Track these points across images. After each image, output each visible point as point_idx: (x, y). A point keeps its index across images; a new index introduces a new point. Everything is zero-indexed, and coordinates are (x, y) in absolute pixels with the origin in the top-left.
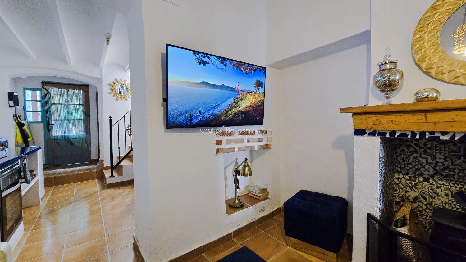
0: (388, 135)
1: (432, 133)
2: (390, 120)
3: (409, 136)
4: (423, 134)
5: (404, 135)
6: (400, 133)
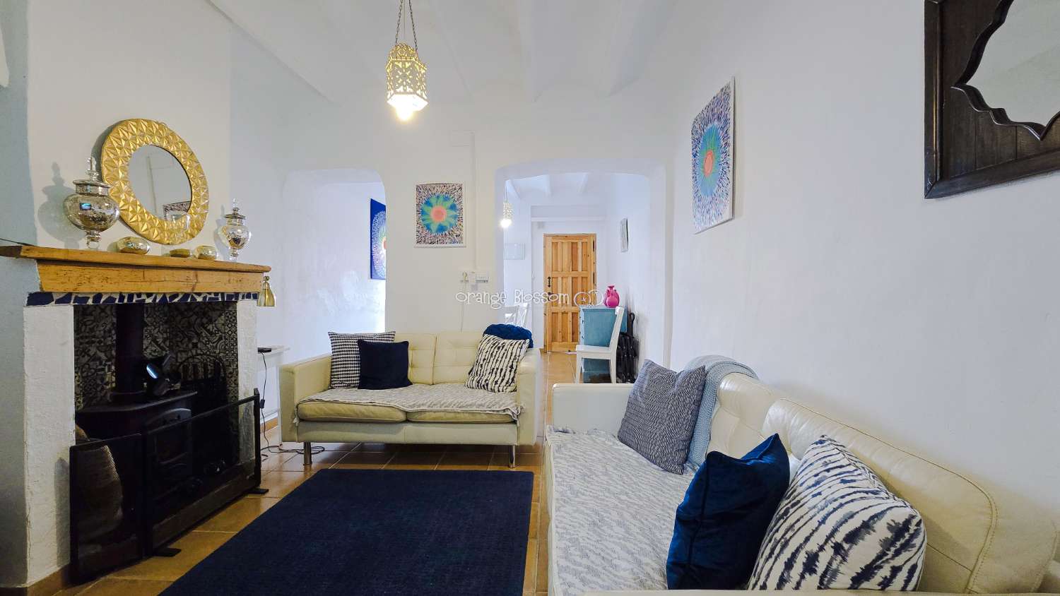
0: (90, 302)
1: (139, 295)
2: (105, 276)
3: (117, 302)
4: (131, 296)
5: (111, 299)
6: (107, 296)
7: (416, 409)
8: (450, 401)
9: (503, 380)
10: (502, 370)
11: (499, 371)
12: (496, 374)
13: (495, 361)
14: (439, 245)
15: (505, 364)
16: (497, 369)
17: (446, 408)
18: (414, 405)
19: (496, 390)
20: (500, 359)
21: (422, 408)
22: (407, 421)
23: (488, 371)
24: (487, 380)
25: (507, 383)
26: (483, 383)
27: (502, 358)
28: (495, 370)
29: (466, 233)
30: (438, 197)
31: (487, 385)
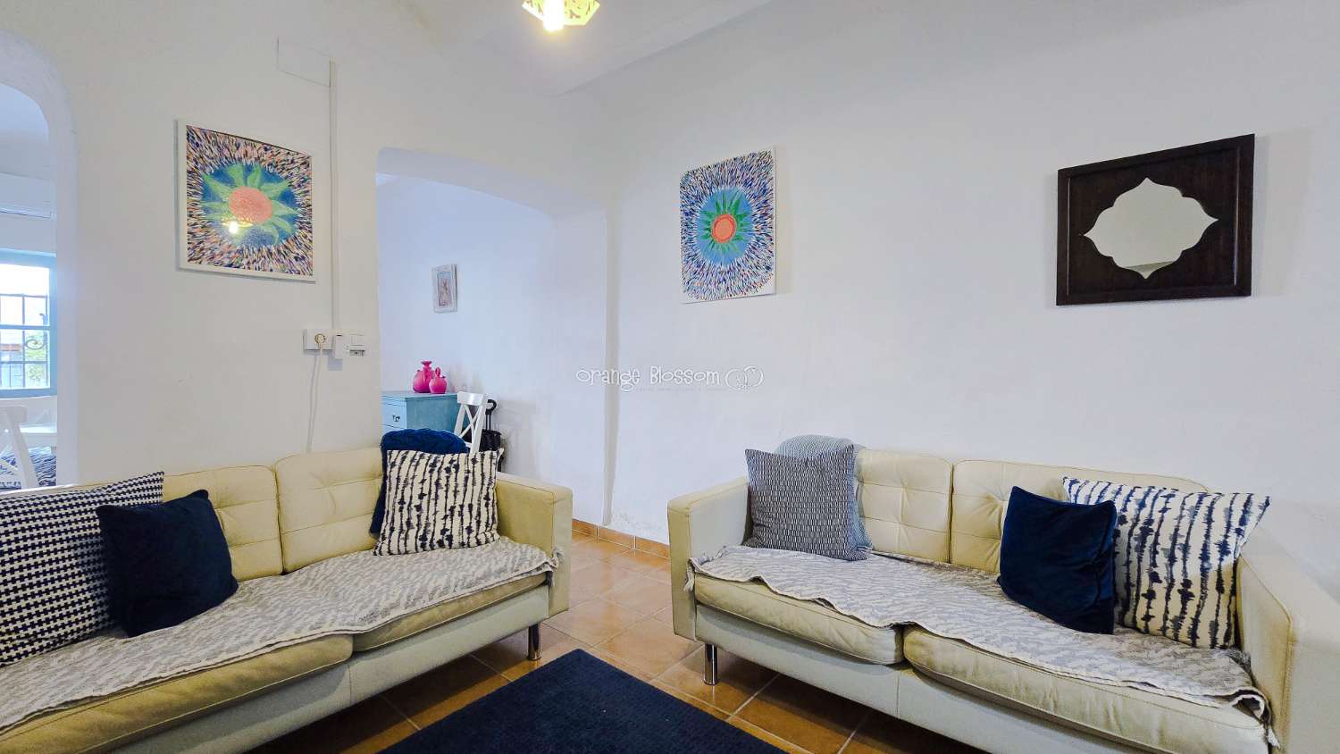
7: (380, 621)
8: (442, 582)
9: (479, 523)
10: (471, 506)
11: (466, 509)
12: (461, 514)
13: (451, 494)
14: (252, 272)
15: (474, 493)
16: (462, 506)
17: (443, 598)
18: (373, 616)
19: (473, 541)
20: (461, 488)
21: (394, 614)
22: (357, 654)
23: (441, 514)
24: (443, 531)
25: (487, 526)
26: (438, 536)
27: (466, 485)
28: (458, 509)
29: (319, 256)
30: (249, 169)
31: (450, 538)
